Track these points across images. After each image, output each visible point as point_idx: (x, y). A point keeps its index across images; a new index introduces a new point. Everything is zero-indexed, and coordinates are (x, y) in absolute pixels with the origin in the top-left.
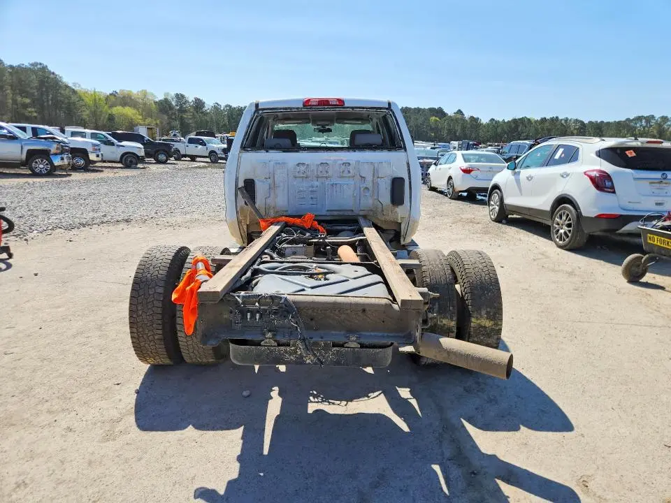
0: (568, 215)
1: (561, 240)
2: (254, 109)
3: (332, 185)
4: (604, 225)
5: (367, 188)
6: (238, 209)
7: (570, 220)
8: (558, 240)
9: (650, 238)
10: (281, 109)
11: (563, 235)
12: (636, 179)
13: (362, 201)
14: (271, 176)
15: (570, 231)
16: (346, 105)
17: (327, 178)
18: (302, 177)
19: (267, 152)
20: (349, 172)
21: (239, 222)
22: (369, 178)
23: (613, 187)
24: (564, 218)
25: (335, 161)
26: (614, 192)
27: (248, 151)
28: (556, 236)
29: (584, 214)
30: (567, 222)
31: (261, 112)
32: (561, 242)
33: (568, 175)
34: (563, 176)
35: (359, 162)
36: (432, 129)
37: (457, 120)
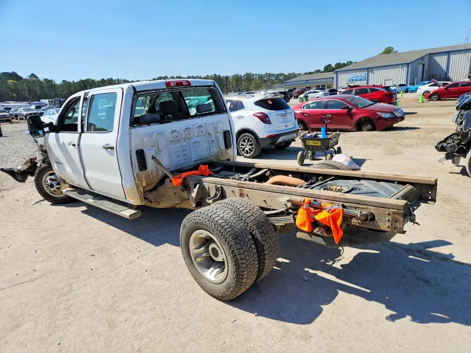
0: (249, 139)
1: (247, 153)
2: (132, 91)
3: (195, 143)
4: (269, 141)
5: (213, 141)
6: (135, 176)
7: (251, 141)
8: (245, 154)
9: (308, 143)
10: (152, 90)
11: (249, 151)
12: (277, 115)
13: (212, 150)
14: (156, 145)
15: (253, 148)
16: (192, 85)
17: (190, 138)
18: (176, 141)
19: (149, 125)
20: (202, 132)
21: (137, 186)
22: (213, 134)
23: (270, 121)
24: (246, 141)
25: (193, 125)
26: (270, 123)
27: (135, 127)
28: (243, 153)
29: (260, 137)
30: (249, 143)
31: (138, 94)
32: (247, 155)
33: (242, 117)
34: (238, 118)
35: (206, 124)
36: (12, 91)
37: (34, 82)
